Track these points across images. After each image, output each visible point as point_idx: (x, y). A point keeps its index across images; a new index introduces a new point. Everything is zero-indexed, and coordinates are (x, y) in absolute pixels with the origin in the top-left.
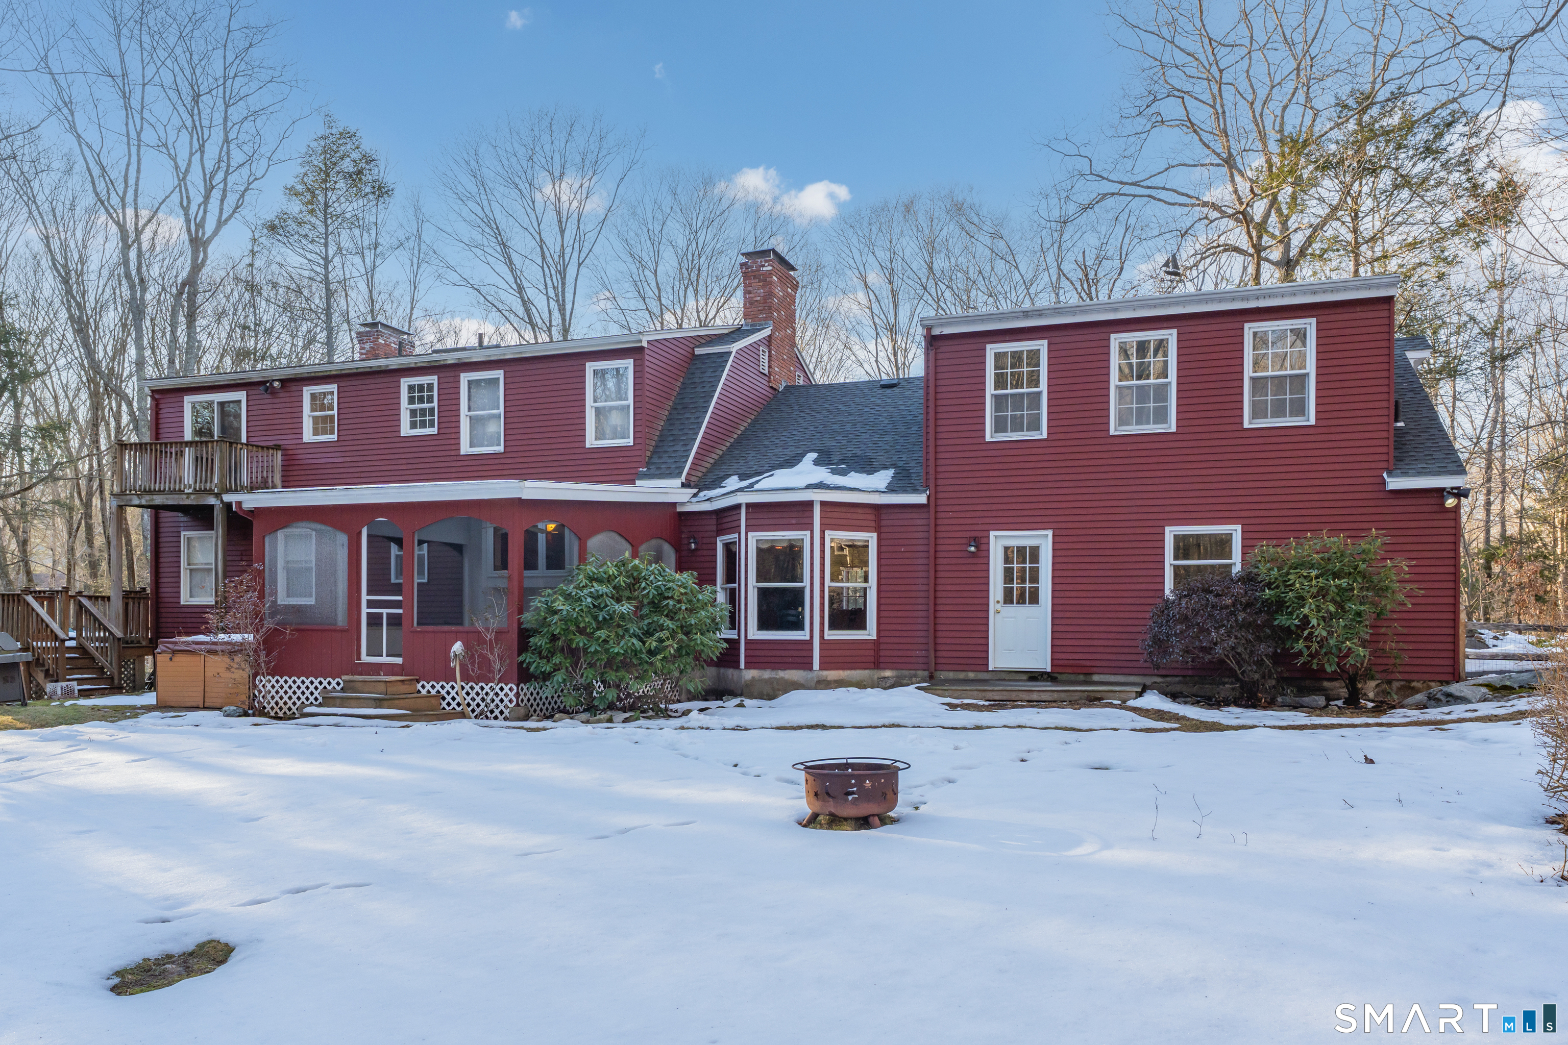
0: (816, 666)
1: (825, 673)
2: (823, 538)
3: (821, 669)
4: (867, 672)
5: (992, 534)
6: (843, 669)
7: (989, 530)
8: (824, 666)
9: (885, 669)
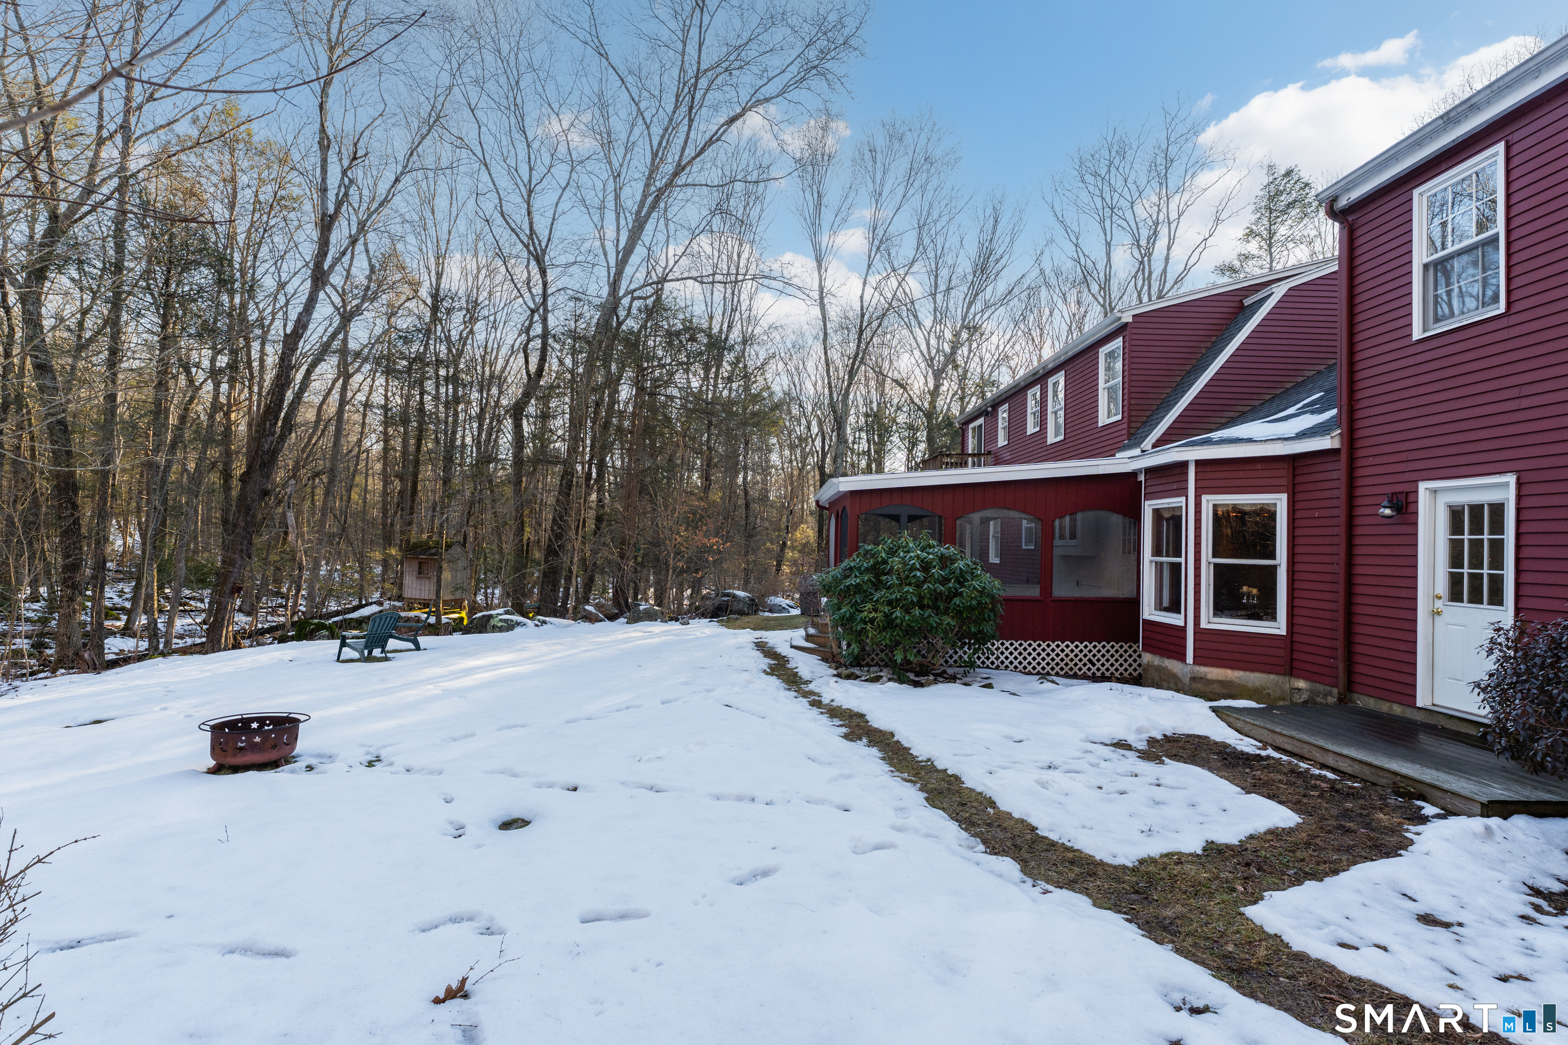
0: (1190, 658)
1: (1203, 670)
2: (1198, 505)
3: (1195, 663)
4: (1272, 677)
5: (1423, 486)
6: (1232, 668)
7: (1417, 481)
8: (1197, 660)
9: (1298, 677)
